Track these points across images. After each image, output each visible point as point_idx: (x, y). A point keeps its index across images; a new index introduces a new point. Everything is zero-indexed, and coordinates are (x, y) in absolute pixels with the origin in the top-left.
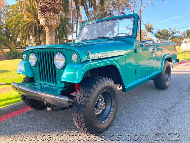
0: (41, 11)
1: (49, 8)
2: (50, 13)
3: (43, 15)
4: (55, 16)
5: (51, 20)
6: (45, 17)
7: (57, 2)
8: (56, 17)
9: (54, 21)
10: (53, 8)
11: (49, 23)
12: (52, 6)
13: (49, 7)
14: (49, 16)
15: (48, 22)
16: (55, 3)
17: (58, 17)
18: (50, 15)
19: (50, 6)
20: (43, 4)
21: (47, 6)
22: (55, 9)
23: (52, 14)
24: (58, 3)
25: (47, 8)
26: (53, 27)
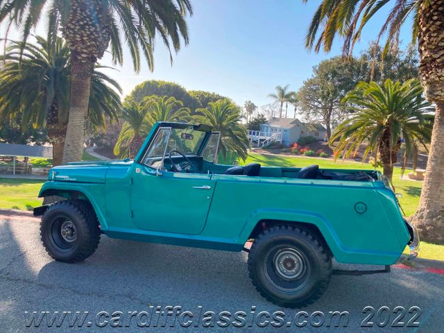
1: (438, 60)
2: (439, 71)
3: (424, 78)
11: (437, 95)
13: (439, 58)
14: (437, 79)
15: (435, 94)
18: (439, 77)
20: (427, 53)
21: (436, 56)
25: (434, 60)
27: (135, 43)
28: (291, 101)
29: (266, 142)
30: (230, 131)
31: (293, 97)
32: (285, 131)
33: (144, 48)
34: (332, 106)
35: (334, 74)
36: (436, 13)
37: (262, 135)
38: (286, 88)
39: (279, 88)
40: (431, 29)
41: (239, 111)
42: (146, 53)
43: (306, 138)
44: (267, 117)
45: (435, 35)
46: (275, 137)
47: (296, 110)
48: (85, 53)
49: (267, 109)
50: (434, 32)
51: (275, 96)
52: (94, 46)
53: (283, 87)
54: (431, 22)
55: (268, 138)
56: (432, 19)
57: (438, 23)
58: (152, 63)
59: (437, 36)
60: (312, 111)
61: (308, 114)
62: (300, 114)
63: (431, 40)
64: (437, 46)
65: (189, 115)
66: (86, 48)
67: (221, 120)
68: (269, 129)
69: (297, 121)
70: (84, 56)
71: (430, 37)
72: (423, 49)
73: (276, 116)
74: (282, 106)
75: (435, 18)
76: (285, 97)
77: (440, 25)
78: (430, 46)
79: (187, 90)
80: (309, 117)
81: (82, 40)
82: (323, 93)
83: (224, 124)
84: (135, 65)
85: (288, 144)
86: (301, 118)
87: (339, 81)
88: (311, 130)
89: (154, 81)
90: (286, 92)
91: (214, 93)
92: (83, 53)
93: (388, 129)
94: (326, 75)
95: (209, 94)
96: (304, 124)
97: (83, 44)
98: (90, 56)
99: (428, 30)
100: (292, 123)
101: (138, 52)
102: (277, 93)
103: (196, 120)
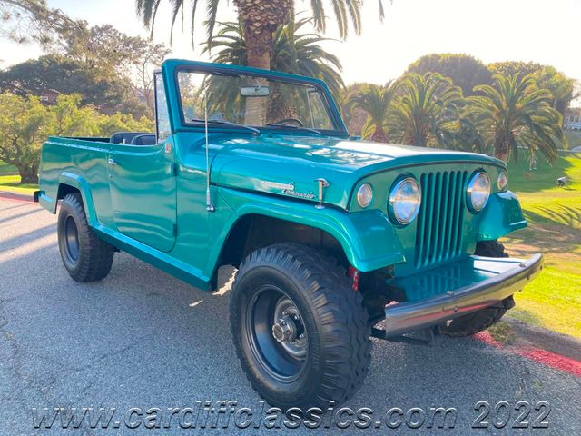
30: (527, 117)
41: (572, 88)
48: (259, 21)
52: (269, 10)
66: (259, 15)
67: (512, 101)
70: (257, 25)
81: (255, 5)
83: (518, 106)
84: (341, 30)
92: (257, 21)
97: (256, 9)
98: (266, 24)
103: (470, 103)
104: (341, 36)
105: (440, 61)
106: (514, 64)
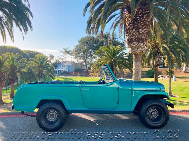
0: (128, 42)
2: (134, 43)
4: (139, 45)
5: (136, 49)
6: (130, 47)
7: (141, 33)
8: (141, 45)
9: (139, 49)
10: (138, 38)
11: (134, 51)
12: (137, 37)
14: (133, 46)
16: (139, 33)
17: (143, 45)
18: (134, 45)
19: (135, 37)
20: (129, 36)
21: (132, 38)
22: (140, 39)
23: (136, 43)
24: (143, 33)
25: (132, 39)
26: (139, 54)
27: (3, 29)
28: (70, 54)
29: (61, 72)
30: (47, 67)
31: (71, 52)
32: (69, 66)
33: (9, 31)
34: (87, 56)
35: (87, 43)
36: (131, 23)
37: (59, 68)
38: (67, 48)
39: (64, 49)
40: (130, 28)
42: (10, 34)
43: (77, 69)
44: (60, 61)
45: (131, 30)
46: (64, 69)
47: (72, 57)
49: (60, 57)
50: (131, 29)
51: (63, 52)
53: (66, 48)
54: (130, 26)
55: (62, 70)
56: (130, 25)
57: (132, 26)
58: (13, 38)
59: (132, 31)
60: (79, 58)
61: (78, 59)
62: (75, 59)
63: (130, 32)
64: (132, 34)
65: (26, 62)
67: (42, 63)
68: (62, 66)
69: (73, 62)
71: (130, 31)
72: (128, 35)
73: (65, 60)
74: (66, 56)
75: (131, 24)
76: (67, 52)
77: (133, 27)
78: (130, 34)
79: (22, 50)
80: (78, 60)
82: (83, 50)
84: (3, 39)
85: (70, 72)
86: (75, 61)
87: (89, 46)
88: (79, 65)
89: (4, 46)
90: (68, 50)
91: (35, 51)
93: (112, 64)
94: (84, 43)
95: (33, 51)
96: (76, 63)
99: (129, 28)
100: (71, 63)
101: (5, 33)
102: (64, 51)
103: (29, 63)
104: (4, 41)
105: (7, 48)
106: (30, 51)
